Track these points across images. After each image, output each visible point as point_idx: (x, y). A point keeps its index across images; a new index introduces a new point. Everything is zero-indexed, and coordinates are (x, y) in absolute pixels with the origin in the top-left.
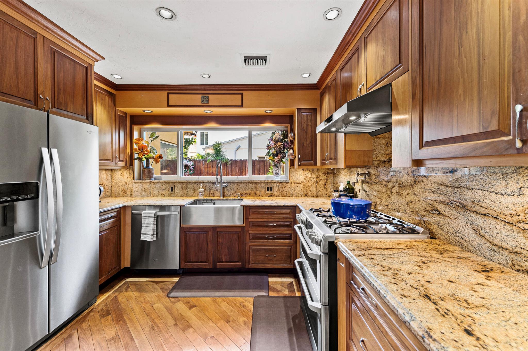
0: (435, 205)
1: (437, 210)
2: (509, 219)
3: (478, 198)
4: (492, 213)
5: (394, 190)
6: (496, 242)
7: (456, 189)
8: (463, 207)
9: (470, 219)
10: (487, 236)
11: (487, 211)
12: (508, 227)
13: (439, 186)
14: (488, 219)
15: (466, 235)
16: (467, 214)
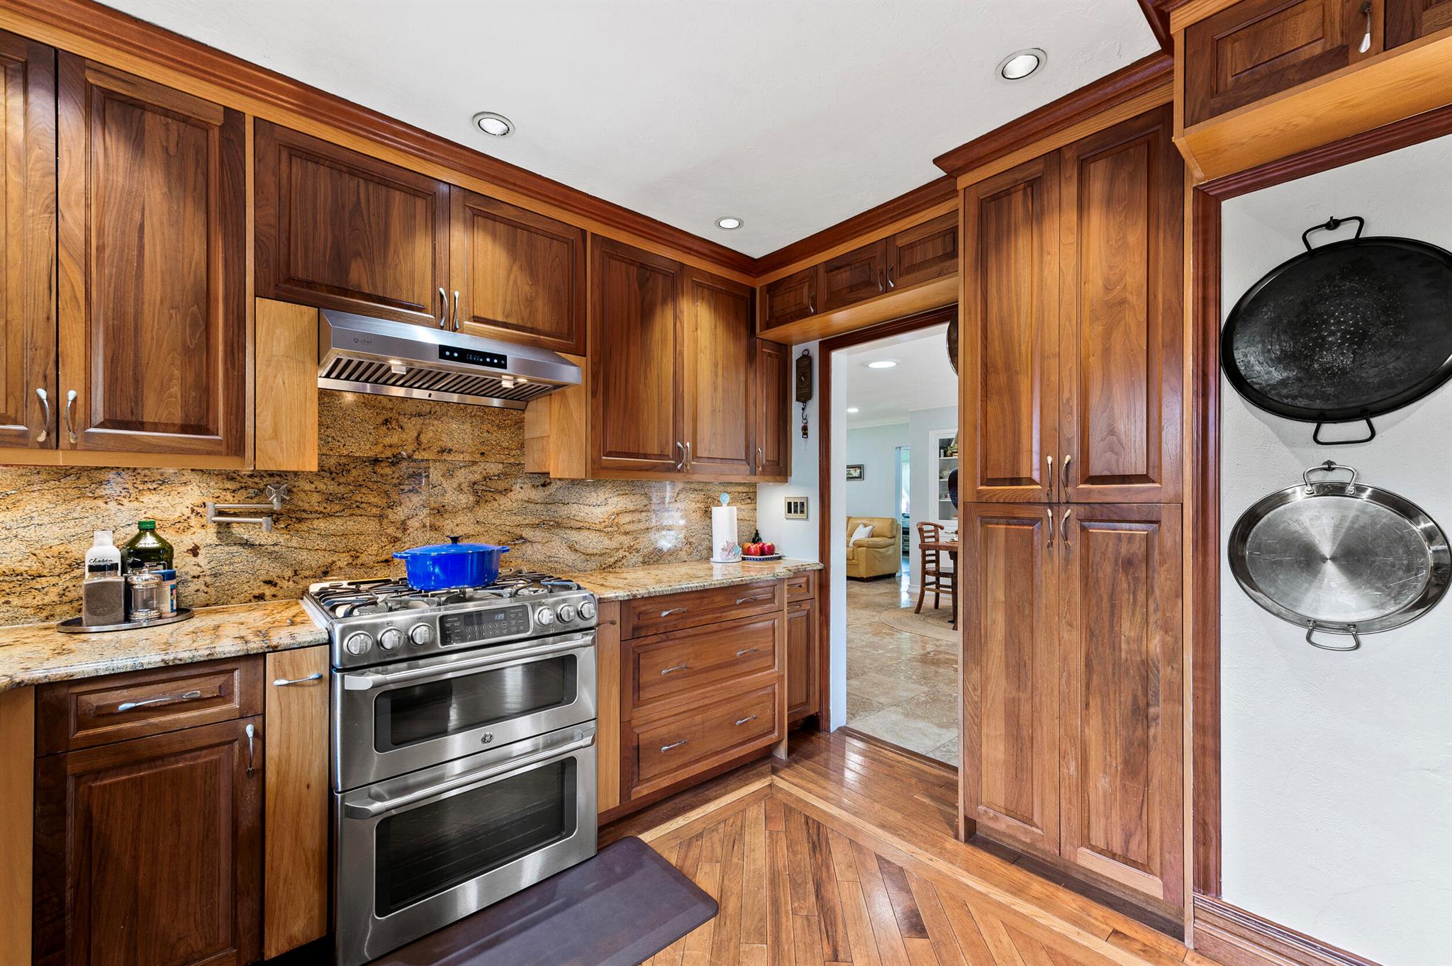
0: (518, 531)
1: (521, 538)
2: (599, 527)
3: (574, 513)
4: (586, 525)
5: (414, 523)
6: (589, 551)
7: (549, 506)
8: (558, 525)
9: (565, 536)
10: (581, 549)
11: (582, 524)
12: (598, 534)
13: (526, 504)
14: (582, 532)
15: (561, 556)
16: (562, 532)
